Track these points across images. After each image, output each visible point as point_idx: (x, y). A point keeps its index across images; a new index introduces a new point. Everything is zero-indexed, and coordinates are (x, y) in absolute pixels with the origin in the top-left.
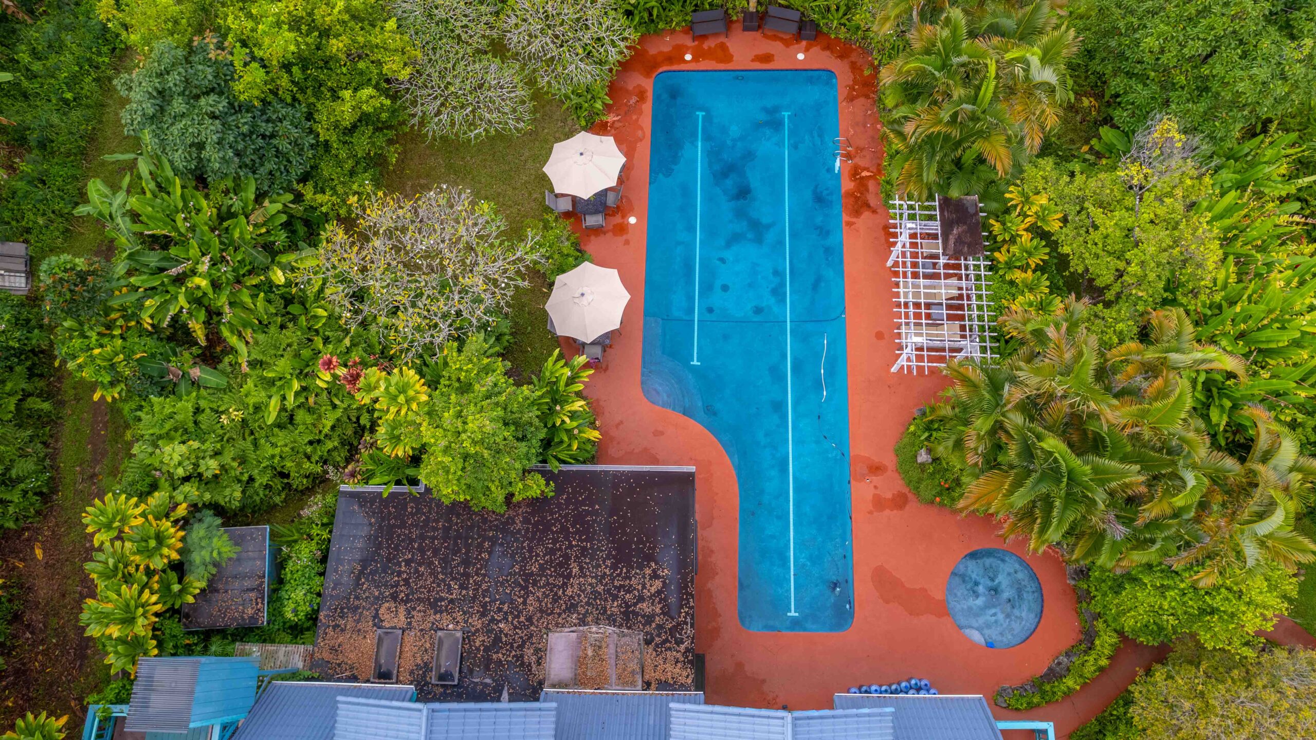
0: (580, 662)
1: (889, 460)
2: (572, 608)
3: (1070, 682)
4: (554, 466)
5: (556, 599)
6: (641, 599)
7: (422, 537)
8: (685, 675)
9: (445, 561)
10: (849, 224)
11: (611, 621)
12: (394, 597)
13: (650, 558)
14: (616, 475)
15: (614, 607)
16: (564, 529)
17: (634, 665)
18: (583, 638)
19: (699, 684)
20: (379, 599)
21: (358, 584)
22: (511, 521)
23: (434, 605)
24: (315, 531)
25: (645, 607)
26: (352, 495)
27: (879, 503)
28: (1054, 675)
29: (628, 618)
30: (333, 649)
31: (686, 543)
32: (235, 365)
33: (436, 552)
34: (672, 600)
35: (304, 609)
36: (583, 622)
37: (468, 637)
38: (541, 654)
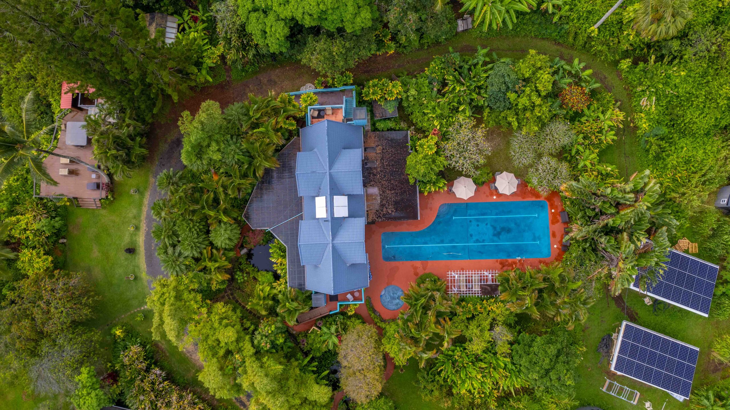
0: (371, 195)
1: (427, 271)
2: (383, 192)
3: (373, 315)
4: (418, 184)
5: (385, 188)
6: (387, 208)
7: (398, 154)
8: (370, 220)
9: (392, 160)
10: (497, 261)
11: (381, 202)
12: (383, 149)
13: (396, 210)
14: (416, 200)
15: (384, 202)
16: (402, 188)
17: (371, 208)
18: (377, 196)
19: (369, 223)
20: (383, 146)
21: (386, 139)
22: (404, 175)
23: (382, 159)
24: (398, 126)
25: (385, 209)
26: (407, 135)
27: (415, 268)
28: (374, 311)
29: (382, 205)
30: (370, 137)
31: (400, 218)
32: (439, 98)
33: (395, 157)
34: (387, 216)
35: (379, 127)
36: (380, 195)
37: (375, 168)
38: (372, 186)
